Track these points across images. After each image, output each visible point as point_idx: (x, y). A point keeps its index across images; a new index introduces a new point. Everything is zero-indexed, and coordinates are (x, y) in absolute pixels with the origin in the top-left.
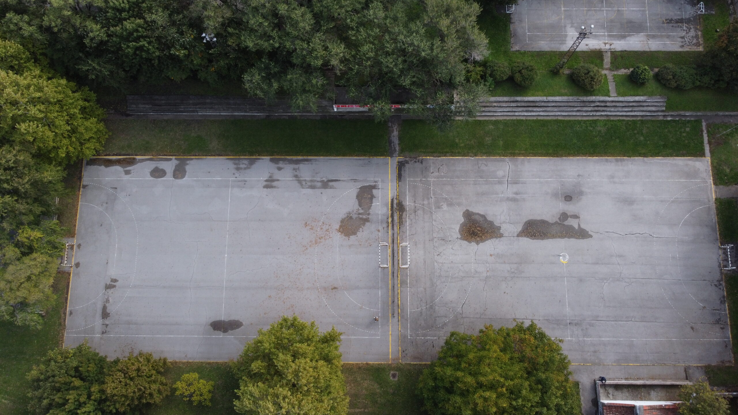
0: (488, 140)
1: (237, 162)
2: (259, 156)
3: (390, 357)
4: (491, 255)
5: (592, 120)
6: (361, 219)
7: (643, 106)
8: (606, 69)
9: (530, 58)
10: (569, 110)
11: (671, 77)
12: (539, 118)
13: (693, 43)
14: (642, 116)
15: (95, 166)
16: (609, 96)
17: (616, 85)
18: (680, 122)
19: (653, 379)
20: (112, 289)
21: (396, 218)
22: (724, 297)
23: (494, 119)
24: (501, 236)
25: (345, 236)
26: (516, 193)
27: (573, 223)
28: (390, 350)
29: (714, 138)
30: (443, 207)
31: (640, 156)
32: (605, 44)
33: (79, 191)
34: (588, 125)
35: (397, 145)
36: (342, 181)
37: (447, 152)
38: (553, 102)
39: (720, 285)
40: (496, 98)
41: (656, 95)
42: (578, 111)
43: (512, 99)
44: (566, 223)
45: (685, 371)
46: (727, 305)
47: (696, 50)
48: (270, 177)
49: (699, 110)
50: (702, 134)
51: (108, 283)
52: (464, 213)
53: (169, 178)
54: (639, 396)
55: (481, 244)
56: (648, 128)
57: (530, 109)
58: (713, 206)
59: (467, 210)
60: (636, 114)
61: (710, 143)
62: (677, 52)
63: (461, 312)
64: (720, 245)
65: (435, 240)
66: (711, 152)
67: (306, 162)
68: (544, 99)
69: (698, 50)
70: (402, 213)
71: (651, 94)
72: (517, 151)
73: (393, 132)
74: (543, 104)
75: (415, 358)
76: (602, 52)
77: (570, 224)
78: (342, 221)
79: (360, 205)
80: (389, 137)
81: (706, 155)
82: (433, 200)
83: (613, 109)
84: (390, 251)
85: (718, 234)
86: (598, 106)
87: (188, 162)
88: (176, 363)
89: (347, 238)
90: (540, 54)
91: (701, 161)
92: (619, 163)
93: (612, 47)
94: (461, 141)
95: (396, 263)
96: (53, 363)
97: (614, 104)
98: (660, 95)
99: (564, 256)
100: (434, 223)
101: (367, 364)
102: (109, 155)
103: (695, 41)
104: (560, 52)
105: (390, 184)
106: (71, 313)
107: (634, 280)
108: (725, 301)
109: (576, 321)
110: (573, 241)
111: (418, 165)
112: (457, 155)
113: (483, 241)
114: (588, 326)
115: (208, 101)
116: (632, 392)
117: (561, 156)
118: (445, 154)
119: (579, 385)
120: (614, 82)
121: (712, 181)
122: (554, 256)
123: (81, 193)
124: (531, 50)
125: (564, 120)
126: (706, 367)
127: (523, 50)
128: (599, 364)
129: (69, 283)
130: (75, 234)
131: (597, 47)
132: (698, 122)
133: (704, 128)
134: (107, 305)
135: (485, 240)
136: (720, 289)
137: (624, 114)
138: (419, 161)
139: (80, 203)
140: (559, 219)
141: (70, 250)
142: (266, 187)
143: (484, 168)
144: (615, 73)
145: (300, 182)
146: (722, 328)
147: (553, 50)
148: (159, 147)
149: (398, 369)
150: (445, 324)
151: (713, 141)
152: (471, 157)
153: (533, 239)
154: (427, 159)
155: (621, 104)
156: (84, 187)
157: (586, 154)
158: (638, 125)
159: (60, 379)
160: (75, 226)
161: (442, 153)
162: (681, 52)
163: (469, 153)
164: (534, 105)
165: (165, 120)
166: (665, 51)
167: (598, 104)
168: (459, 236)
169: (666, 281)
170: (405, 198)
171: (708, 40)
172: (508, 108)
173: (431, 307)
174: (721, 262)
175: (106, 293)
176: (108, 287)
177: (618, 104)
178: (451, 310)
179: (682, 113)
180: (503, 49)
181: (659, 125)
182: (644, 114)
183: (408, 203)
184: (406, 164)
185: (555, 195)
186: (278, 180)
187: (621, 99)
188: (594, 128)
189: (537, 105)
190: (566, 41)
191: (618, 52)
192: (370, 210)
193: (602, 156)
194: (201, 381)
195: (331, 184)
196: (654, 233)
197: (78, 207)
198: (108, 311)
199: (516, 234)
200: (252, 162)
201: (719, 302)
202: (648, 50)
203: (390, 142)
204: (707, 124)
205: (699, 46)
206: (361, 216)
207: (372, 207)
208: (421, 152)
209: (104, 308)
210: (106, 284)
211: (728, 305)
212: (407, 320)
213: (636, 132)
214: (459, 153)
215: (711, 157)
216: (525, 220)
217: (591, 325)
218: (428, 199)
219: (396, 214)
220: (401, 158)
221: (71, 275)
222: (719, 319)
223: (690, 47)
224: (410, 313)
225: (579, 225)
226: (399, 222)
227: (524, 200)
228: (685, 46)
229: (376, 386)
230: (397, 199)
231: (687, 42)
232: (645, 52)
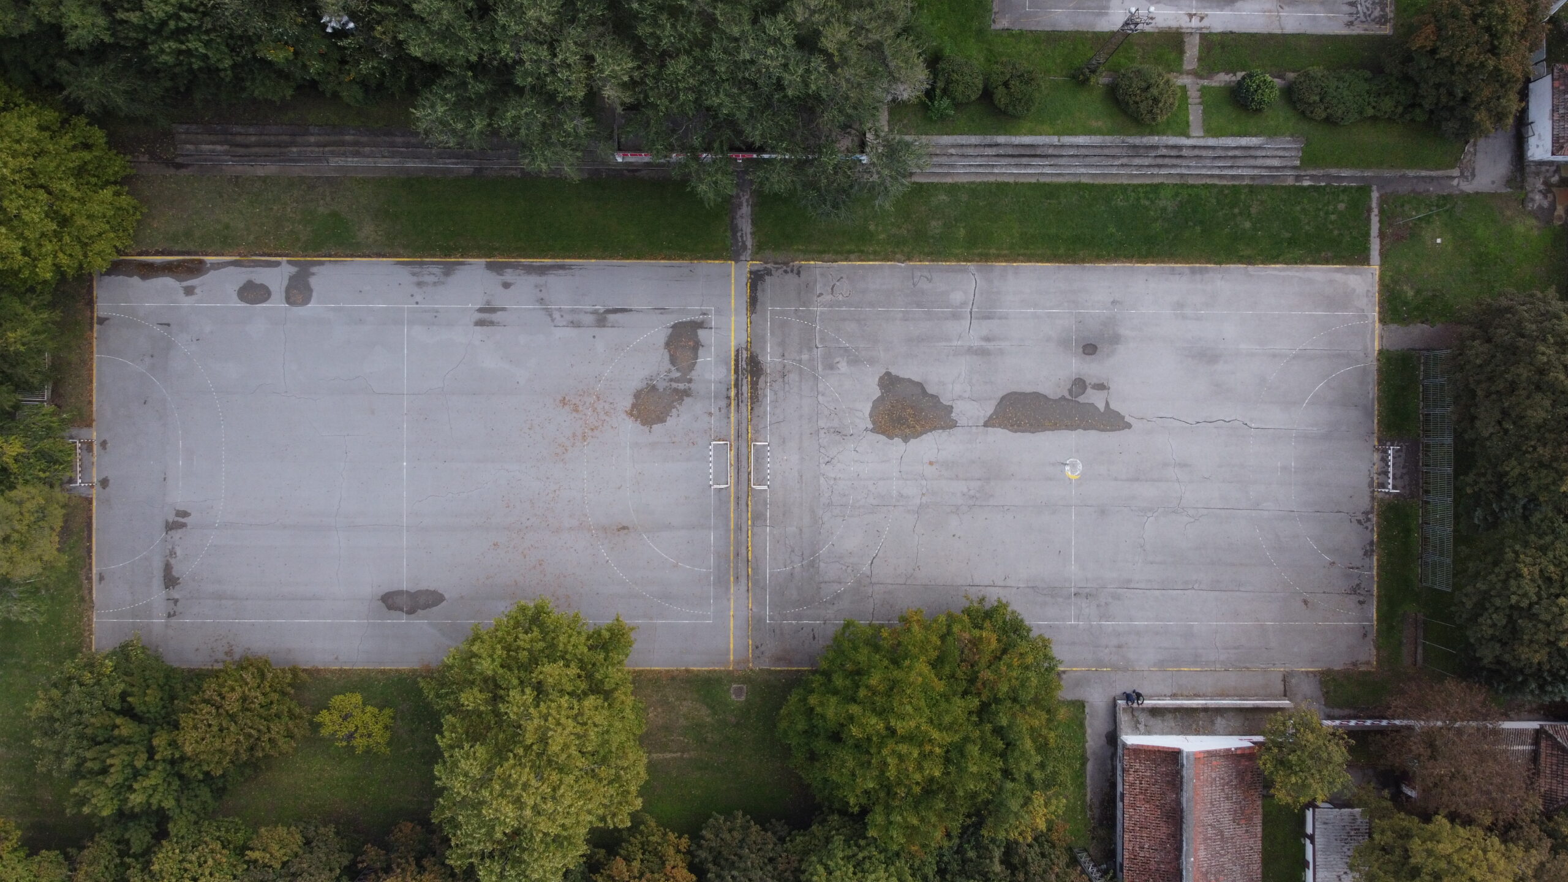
0: (935, 226)
1: (417, 270)
2: (462, 256)
3: (732, 658)
4: (931, 463)
5: (1151, 185)
6: (676, 390)
7: (1256, 157)
8: (1188, 73)
9: (1031, 46)
10: (1104, 163)
11: (1317, 98)
12: (1042, 180)
13: (1373, 17)
14: (1253, 178)
15: (121, 277)
16: (1188, 136)
17: (1204, 111)
18: (1328, 190)
19: (1223, 695)
20: (180, 531)
21: (746, 389)
22: (1372, 543)
23: (949, 180)
24: (952, 425)
25: (643, 425)
26: (987, 339)
27: (1097, 399)
28: (732, 646)
29: (1390, 225)
30: (839, 365)
31: (1240, 262)
32: (1191, 16)
33: (91, 329)
34: (1142, 195)
35: (749, 236)
36: (637, 311)
37: (850, 252)
38: (1071, 146)
39: (1368, 520)
40: (955, 137)
41: (1283, 134)
42: (1122, 165)
43: (989, 139)
44: (1082, 399)
45: (1284, 680)
46: (1375, 558)
47: (1378, 33)
48: (488, 303)
49: (1368, 166)
50: (1369, 215)
51: (171, 520)
52: (881, 378)
53: (277, 303)
54: (1194, 726)
55: (912, 441)
56: (1262, 202)
57: (1024, 161)
58: (1373, 364)
59: (888, 374)
60: (1240, 172)
61: (1382, 235)
62: (1336, 37)
63: (869, 573)
64: (1376, 443)
65: (822, 432)
66: (1383, 255)
67: (561, 272)
68: (1055, 140)
69: (1382, 33)
70: (758, 378)
71: (1273, 133)
72: (993, 251)
73: (740, 206)
74: (1050, 151)
75: (778, 660)
76: (1182, 33)
77: (1090, 401)
78: (637, 395)
79: (673, 361)
80: (733, 218)
81: (1372, 262)
82: (819, 353)
83: (1193, 164)
84: (731, 455)
85: (1376, 421)
86: (1164, 156)
87: (314, 269)
88: (318, 671)
89: (646, 429)
90: (1054, 38)
91: (1359, 274)
92: (1198, 277)
93: (1206, 23)
94: (880, 228)
95: (744, 476)
96: (76, 688)
97: (1197, 152)
98: (1292, 136)
99: (1073, 466)
100: (820, 398)
101: (687, 671)
102: (147, 254)
103: (1377, 13)
104: (1094, 33)
105: (733, 319)
106: (101, 578)
107: (1205, 511)
108: (1372, 551)
109: (1088, 590)
110: (1093, 434)
111: (791, 279)
112: (872, 257)
113: (917, 435)
114: (1110, 600)
115: (347, 138)
116: (1182, 719)
117: (1083, 261)
118: (846, 255)
119: (1084, 707)
120: (1200, 104)
121: (1376, 315)
122: (1053, 464)
123: (95, 335)
124: (1033, 28)
125: (1093, 185)
126: (1322, 673)
127: (1016, 28)
128: (1125, 669)
129: (90, 518)
130: (92, 421)
131: (1174, 24)
132: (1364, 190)
133: (1374, 204)
134: (172, 561)
135: (921, 434)
136: (1367, 528)
137: (1217, 172)
138: (792, 271)
139: (95, 356)
140: (1070, 391)
141: (85, 452)
142: (480, 323)
143: (924, 285)
144: (1206, 82)
145: (549, 313)
146: (1361, 603)
147: (1080, 29)
148: (252, 237)
149: (747, 679)
150: (838, 596)
151: (1389, 231)
152: (899, 261)
153: (1016, 432)
154: (809, 267)
155: (1210, 153)
156: (102, 321)
157: (1133, 256)
158: (1243, 197)
159: (93, 720)
160: (90, 402)
161: (841, 253)
162: (1345, 36)
163: (895, 253)
164: (1031, 153)
165: (259, 177)
166: (1312, 35)
167: (1164, 152)
168: (871, 426)
169: (1266, 513)
170: (764, 349)
171: (1405, 10)
172: (979, 159)
173: (812, 564)
174: (1375, 476)
175: (169, 537)
176: (170, 527)
177: (1204, 153)
178: (849, 570)
179: (1333, 172)
180: (975, 25)
181: (1284, 196)
182: (1256, 172)
183: (770, 358)
184: (767, 277)
185: (1064, 343)
186: (503, 309)
187: (1211, 142)
188: (1152, 202)
189: (1038, 153)
190: (1108, 8)
191: (1216, 34)
192: (693, 373)
193: (1163, 262)
194: (369, 708)
195: (611, 317)
196: (1251, 420)
197: (92, 365)
198: (175, 573)
199: (981, 423)
200: (449, 269)
201: (1361, 553)
202: (1279, 31)
203: (734, 229)
204: (1381, 196)
205: (1385, 23)
206: (674, 385)
207: (697, 367)
208: (798, 250)
209: (168, 568)
210: (167, 522)
211: (1378, 560)
212: (764, 588)
213: (1236, 211)
214: (875, 253)
215: (1381, 265)
216: (1001, 394)
217: (1116, 597)
218: (810, 349)
219: (745, 381)
220: (757, 264)
221: (94, 503)
222: (1358, 585)
223: (1365, 26)
224: (771, 575)
225: (1107, 404)
226: (751, 398)
227: (1001, 352)
228: (1355, 23)
229: (704, 711)
230: (747, 349)
231: (1361, 15)
232: (1271, 36)
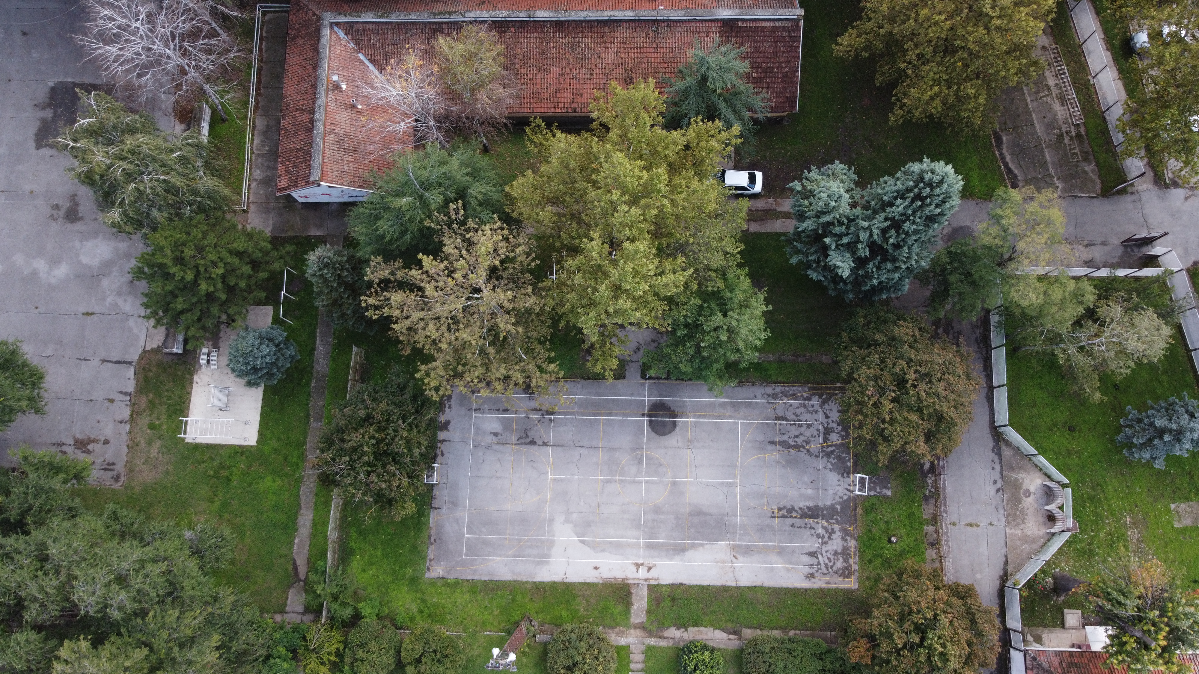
8: (636, 627)
9: (467, 596)
13: (835, 568)
32: (638, 566)
47: (842, 586)
69: (846, 586)
76: (628, 586)
93: (653, 574)
103: (840, 564)
104: (534, 583)
124: (469, 578)
127: (451, 577)
131: (619, 575)
144: (653, 641)
147: (519, 579)
162: (806, 590)
166: (770, 588)
171: (870, 561)
180: (409, 572)
190: (549, 556)
191: (665, 585)
205: (848, 576)
223: (827, 578)
228: (816, 575)
231: (823, 566)
232: (725, 589)
